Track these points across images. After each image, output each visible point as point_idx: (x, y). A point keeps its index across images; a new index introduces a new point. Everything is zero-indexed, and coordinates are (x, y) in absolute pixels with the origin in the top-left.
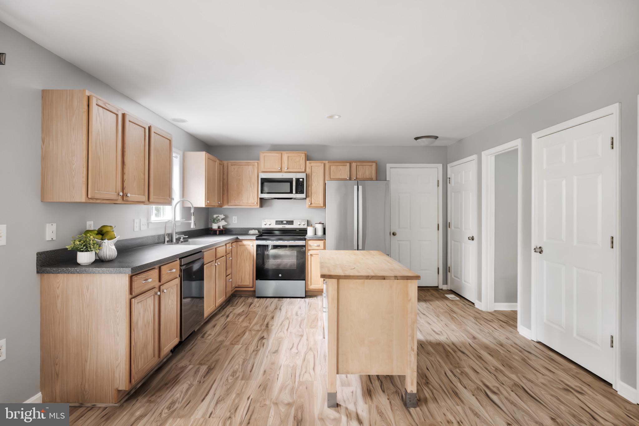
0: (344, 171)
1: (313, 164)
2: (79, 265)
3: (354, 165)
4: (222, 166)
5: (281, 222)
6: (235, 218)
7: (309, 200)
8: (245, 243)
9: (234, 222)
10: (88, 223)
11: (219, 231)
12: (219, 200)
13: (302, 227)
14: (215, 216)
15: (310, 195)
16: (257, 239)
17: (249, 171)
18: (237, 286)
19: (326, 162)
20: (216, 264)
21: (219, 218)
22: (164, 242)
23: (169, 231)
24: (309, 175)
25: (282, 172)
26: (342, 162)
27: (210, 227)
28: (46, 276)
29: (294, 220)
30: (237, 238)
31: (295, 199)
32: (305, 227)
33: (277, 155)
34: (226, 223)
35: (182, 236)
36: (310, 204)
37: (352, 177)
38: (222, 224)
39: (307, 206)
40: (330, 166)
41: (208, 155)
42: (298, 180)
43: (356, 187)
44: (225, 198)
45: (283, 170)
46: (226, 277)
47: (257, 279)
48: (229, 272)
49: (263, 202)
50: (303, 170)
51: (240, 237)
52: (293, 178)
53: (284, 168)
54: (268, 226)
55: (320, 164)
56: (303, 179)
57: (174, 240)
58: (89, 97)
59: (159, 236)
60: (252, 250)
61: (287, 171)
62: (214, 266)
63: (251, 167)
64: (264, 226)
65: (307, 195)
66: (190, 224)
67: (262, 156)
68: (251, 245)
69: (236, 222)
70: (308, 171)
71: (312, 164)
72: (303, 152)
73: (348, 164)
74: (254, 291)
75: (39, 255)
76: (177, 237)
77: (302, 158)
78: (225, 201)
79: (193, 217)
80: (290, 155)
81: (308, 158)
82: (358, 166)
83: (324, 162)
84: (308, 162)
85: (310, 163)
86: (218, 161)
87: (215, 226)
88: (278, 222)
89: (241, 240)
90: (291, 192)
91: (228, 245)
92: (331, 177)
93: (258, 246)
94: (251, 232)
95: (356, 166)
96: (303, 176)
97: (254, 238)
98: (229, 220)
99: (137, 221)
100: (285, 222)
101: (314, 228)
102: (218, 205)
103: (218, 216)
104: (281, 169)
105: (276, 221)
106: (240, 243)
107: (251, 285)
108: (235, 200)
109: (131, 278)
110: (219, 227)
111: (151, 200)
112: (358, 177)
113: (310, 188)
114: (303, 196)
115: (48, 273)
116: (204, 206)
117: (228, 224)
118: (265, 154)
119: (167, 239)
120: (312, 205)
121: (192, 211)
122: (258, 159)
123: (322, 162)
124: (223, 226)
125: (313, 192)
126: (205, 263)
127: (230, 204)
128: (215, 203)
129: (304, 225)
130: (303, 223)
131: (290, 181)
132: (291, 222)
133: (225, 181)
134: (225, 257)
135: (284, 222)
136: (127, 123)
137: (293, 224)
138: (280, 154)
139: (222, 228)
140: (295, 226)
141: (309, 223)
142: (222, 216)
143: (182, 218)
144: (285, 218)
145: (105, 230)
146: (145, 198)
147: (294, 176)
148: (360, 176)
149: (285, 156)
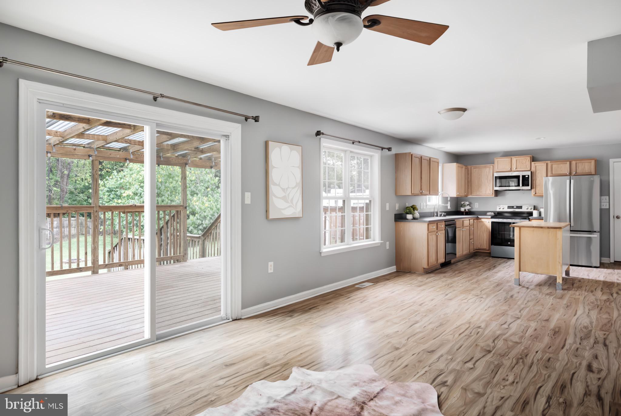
0: (565, 168)
1: (538, 164)
2: (407, 219)
3: (574, 163)
4: (467, 169)
5: (512, 207)
6: (477, 204)
7: (534, 191)
8: (483, 220)
9: (476, 207)
10: (407, 204)
11: (465, 212)
12: (465, 192)
13: (529, 210)
14: (462, 203)
15: (535, 187)
16: (492, 218)
17: (486, 172)
18: (478, 249)
19: (549, 162)
20: (463, 230)
21: (465, 204)
22: (434, 216)
23: (436, 210)
24: (534, 172)
25: (512, 171)
26: (563, 160)
27: (459, 210)
28: (397, 223)
29: (523, 205)
30: (478, 217)
31: (523, 190)
32: (532, 210)
33: (508, 159)
34: (471, 208)
35: (443, 214)
36: (534, 193)
37: (572, 172)
38: (467, 208)
39: (532, 195)
40: (552, 165)
41: (458, 164)
42: (524, 177)
43: (568, 181)
44: (469, 190)
45: (512, 170)
46: (470, 240)
47: (492, 245)
48: (472, 237)
49: (497, 193)
50: (529, 169)
51: (480, 217)
52: (520, 176)
53: (513, 169)
54: (501, 210)
55: (543, 164)
56: (529, 176)
57: (439, 216)
58: (412, 155)
59: (431, 212)
60: (488, 226)
61: (516, 170)
62: (462, 231)
63: (488, 169)
64: (498, 210)
65: (532, 187)
66: (447, 206)
67: (496, 160)
68: (488, 222)
69: (478, 207)
70: (533, 169)
71: (536, 164)
72: (529, 156)
73: (568, 163)
74: (490, 253)
75: (395, 215)
76: (440, 214)
77: (527, 160)
78: (469, 193)
79: (449, 202)
80: (517, 158)
81: (534, 159)
82: (577, 164)
83: (547, 162)
84: (533, 163)
85: (534, 164)
86: (464, 167)
87: (462, 209)
88: (509, 207)
89: (480, 219)
90: (519, 185)
91: (471, 220)
92: (553, 173)
93: (493, 223)
94: (488, 214)
95: (576, 163)
96: (529, 173)
97: (490, 217)
98: (472, 205)
99: (422, 204)
100: (516, 207)
101: (539, 211)
102: (464, 195)
103: (465, 203)
104: (511, 169)
105: (508, 206)
106: (479, 220)
107: (488, 249)
108: (476, 192)
109: (428, 224)
110: (465, 210)
111: (431, 193)
112: (578, 172)
113: (534, 182)
114: (529, 188)
115: (398, 221)
116: (455, 196)
117: (472, 208)
118: (498, 159)
119: (435, 214)
120: (536, 195)
121: (449, 199)
122: (493, 163)
123: (545, 162)
124: (468, 209)
125: (537, 184)
126: (457, 227)
127: (472, 195)
128: (463, 194)
129: (531, 209)
130: (530, 208)
131: (518, 177)
132: (520, 207)
133: (469, 179)
134: (469, 227)
135: (514, 207)
136: (422, 160)
137: (522, 209)
138: (510, 159)
139: (467, 211)
140: (524, 209)
141: (535, 208)
142: (467, 203)
143: (442, 203)
144: (515, 204)
145: (414, 207)
146: (428, 193)
147: (521, 174)
148: (579, 171)
149: (514, 159)
